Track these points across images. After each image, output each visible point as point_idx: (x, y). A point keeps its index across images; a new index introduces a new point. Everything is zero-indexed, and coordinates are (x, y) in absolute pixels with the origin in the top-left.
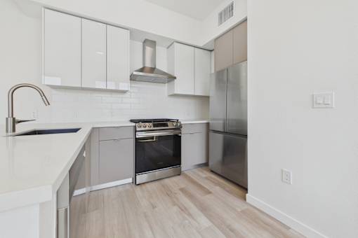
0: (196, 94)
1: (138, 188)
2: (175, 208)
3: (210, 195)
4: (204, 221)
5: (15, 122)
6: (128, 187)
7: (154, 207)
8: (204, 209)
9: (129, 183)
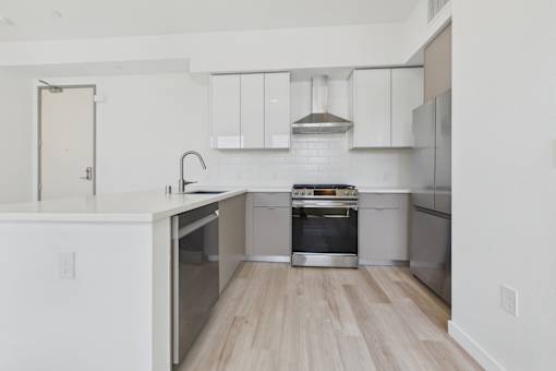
0: (394, 145)
1: (294, 269)
2: (323, 303)
3: (386, 305)
4: (352, 328)
5: (185, 183)
6: (283, 266)
7: (299, 293)
8: (362, 317)
9: (285, 263)
